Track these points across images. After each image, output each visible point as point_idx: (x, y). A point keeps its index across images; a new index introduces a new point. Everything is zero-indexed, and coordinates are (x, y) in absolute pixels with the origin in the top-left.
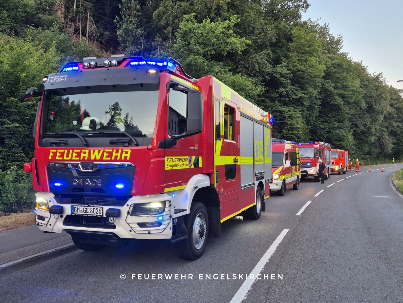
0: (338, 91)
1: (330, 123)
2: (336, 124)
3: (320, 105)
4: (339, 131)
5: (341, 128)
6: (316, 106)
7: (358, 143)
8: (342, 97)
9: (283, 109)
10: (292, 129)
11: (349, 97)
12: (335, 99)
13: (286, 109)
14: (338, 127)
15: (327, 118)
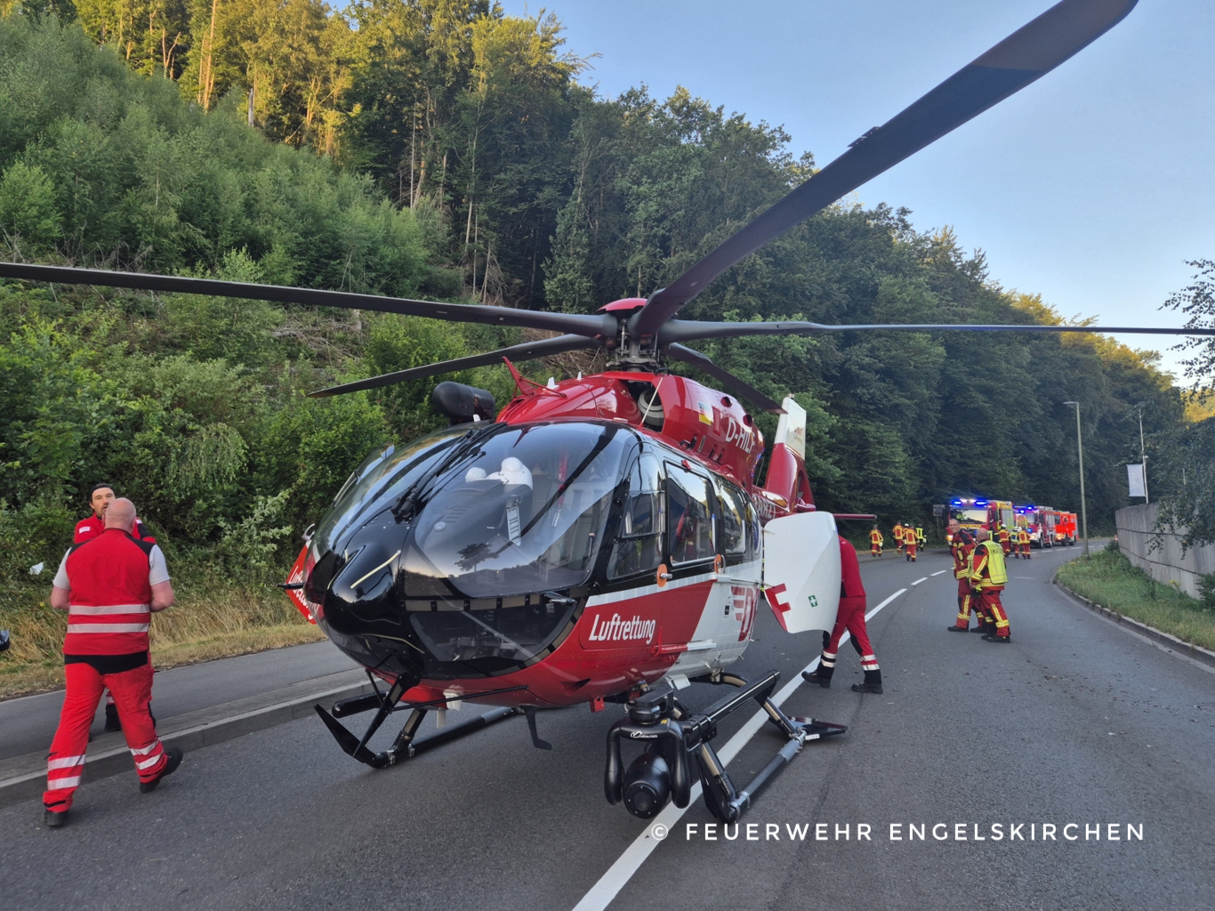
0: (975, 381)
1: (965, 446)
2: (978, 448)
3: (940, 412)
4: (986, 462)
5: (989, 457)
6: (931, 414)
7: (1035, 487)
8: (988, 392)
9: (866, 428)
10: (885, 464)
11: (1002, 393)
12: (971, 397)
13: (869, 428)
14: (983, 454)
15: (956, 437)
